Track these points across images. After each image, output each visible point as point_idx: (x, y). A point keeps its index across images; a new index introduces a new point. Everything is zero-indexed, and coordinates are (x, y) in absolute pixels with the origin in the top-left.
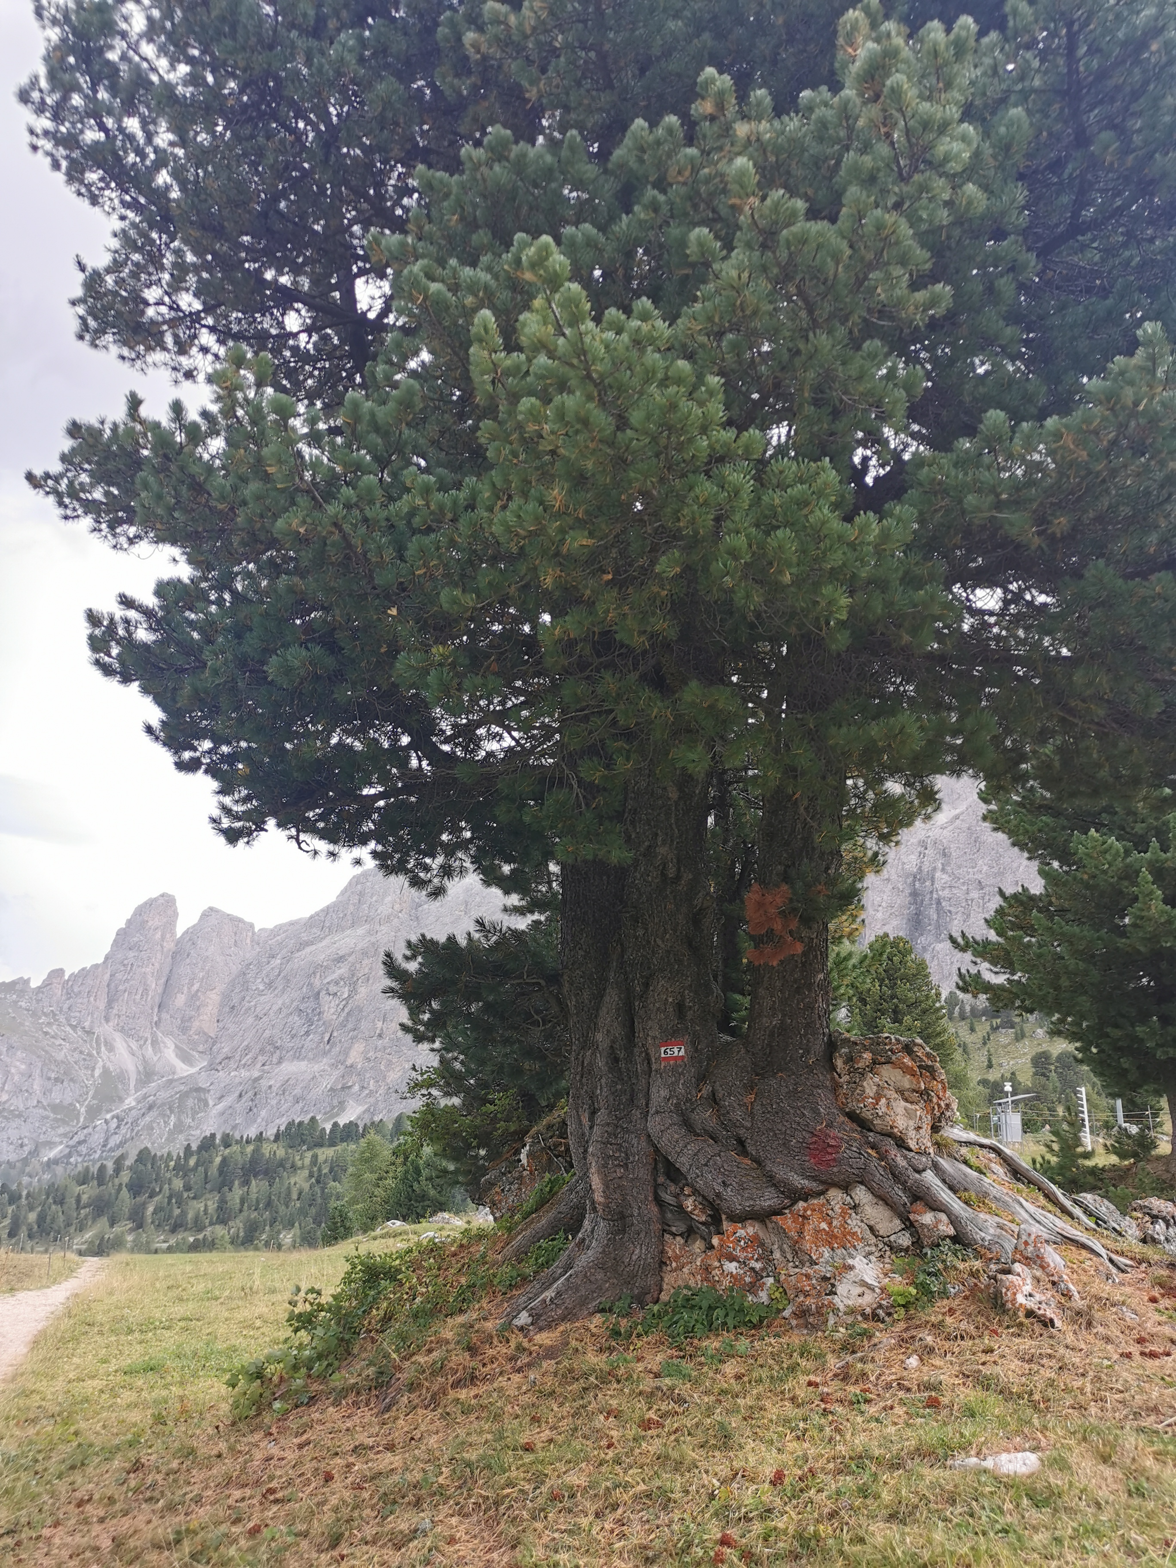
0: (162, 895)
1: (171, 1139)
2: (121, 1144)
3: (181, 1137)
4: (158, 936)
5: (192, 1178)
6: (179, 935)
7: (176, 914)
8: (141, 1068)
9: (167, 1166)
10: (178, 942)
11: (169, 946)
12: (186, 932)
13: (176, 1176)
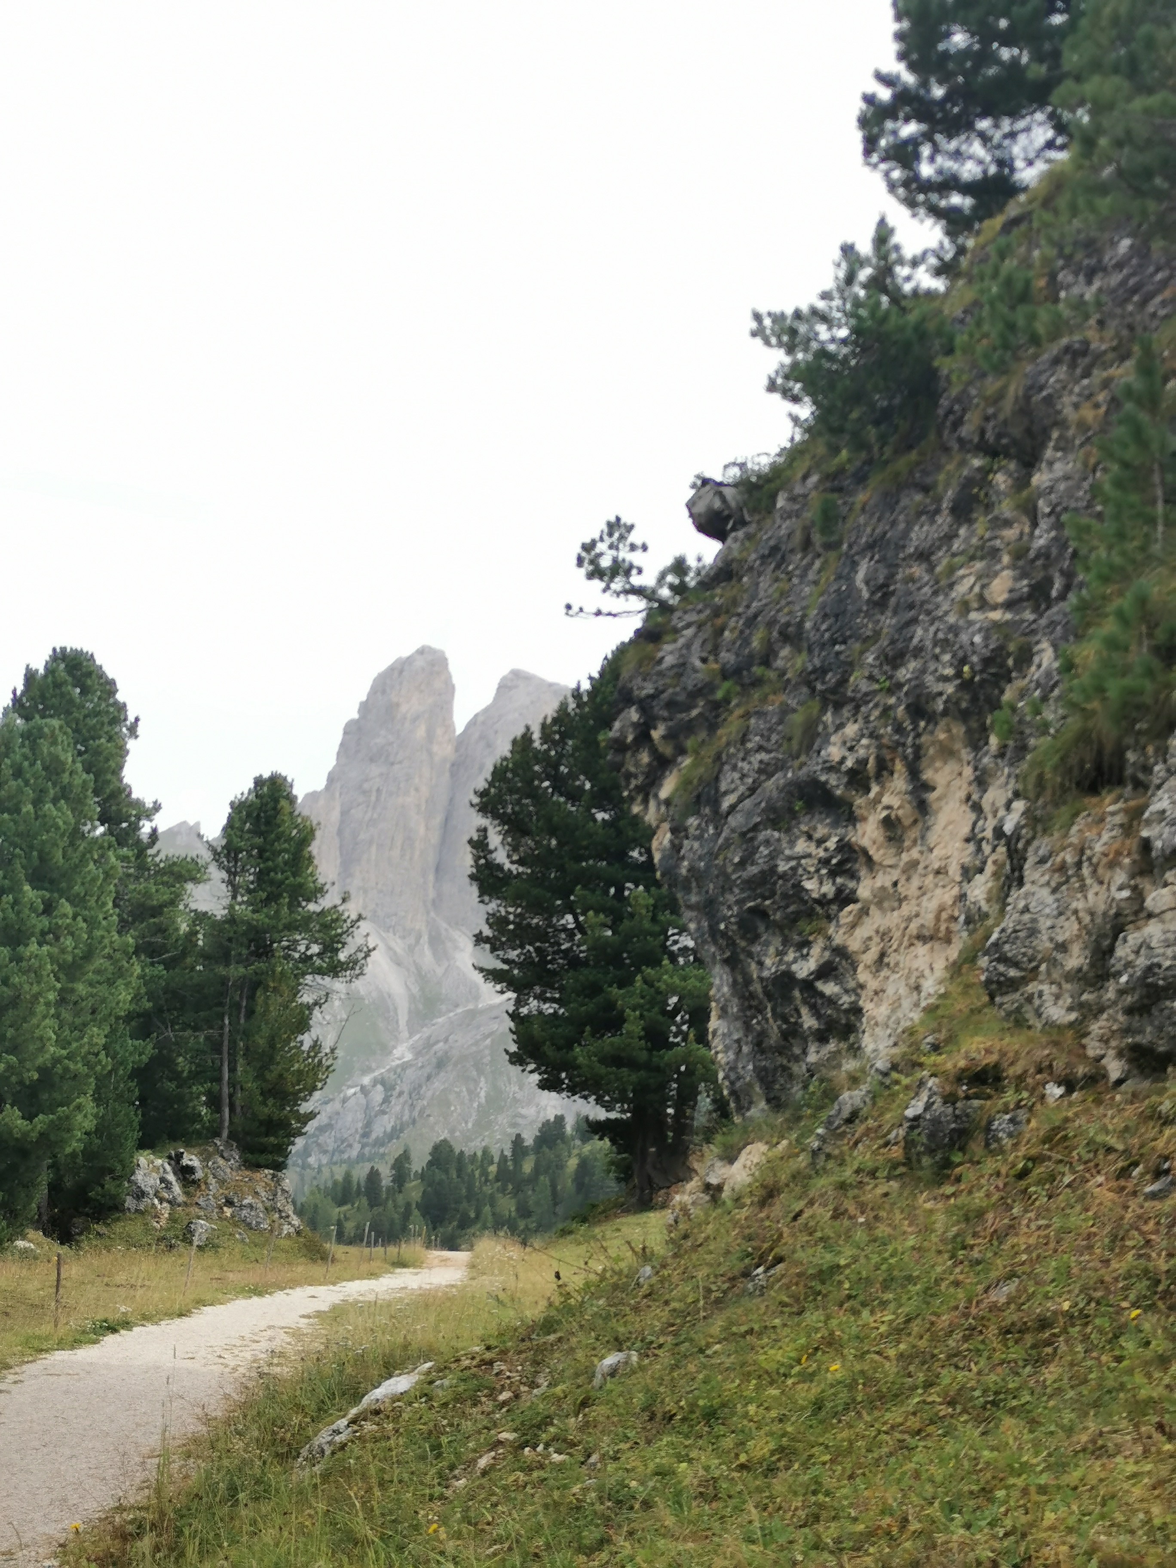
0: (422, 651)
1: (483, 1124)
2: (395, 1133)
3: (503, 1119)
4: (421, 732)
5: (531, 1196)
6: (459, 728)
7: (449, 689)
8: (415, 990)
9: (484, 1173)
10: (461, 742)
11: (444, 751)
12: (472, 724)
13: (503, 1190)
